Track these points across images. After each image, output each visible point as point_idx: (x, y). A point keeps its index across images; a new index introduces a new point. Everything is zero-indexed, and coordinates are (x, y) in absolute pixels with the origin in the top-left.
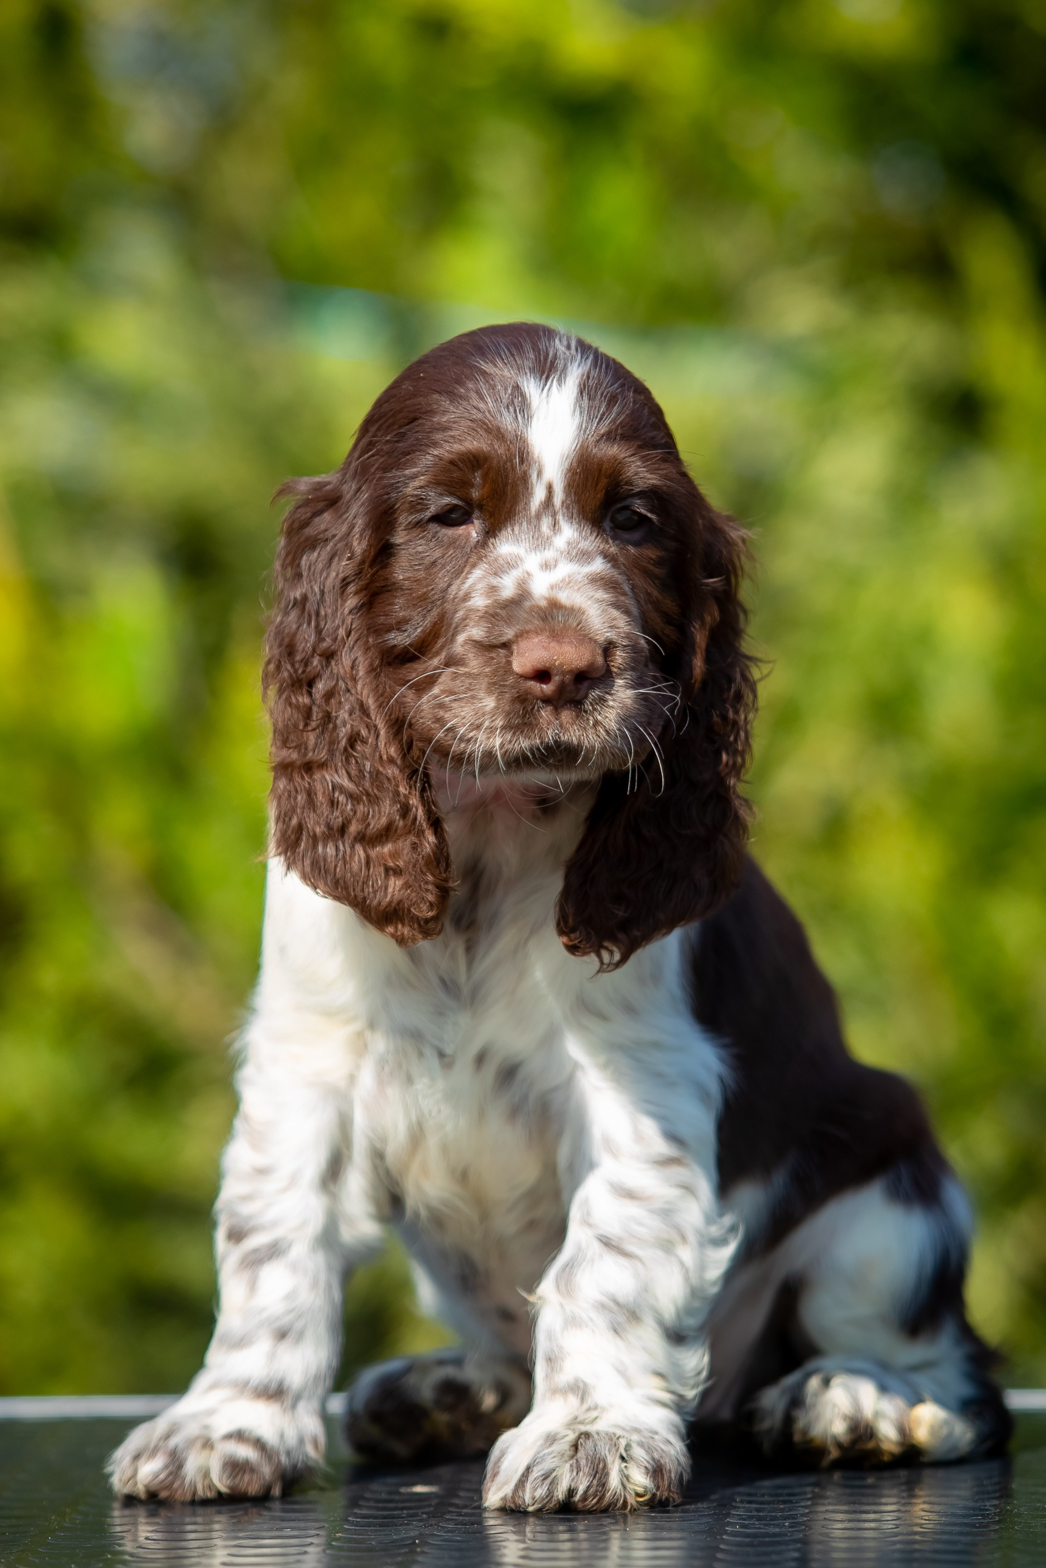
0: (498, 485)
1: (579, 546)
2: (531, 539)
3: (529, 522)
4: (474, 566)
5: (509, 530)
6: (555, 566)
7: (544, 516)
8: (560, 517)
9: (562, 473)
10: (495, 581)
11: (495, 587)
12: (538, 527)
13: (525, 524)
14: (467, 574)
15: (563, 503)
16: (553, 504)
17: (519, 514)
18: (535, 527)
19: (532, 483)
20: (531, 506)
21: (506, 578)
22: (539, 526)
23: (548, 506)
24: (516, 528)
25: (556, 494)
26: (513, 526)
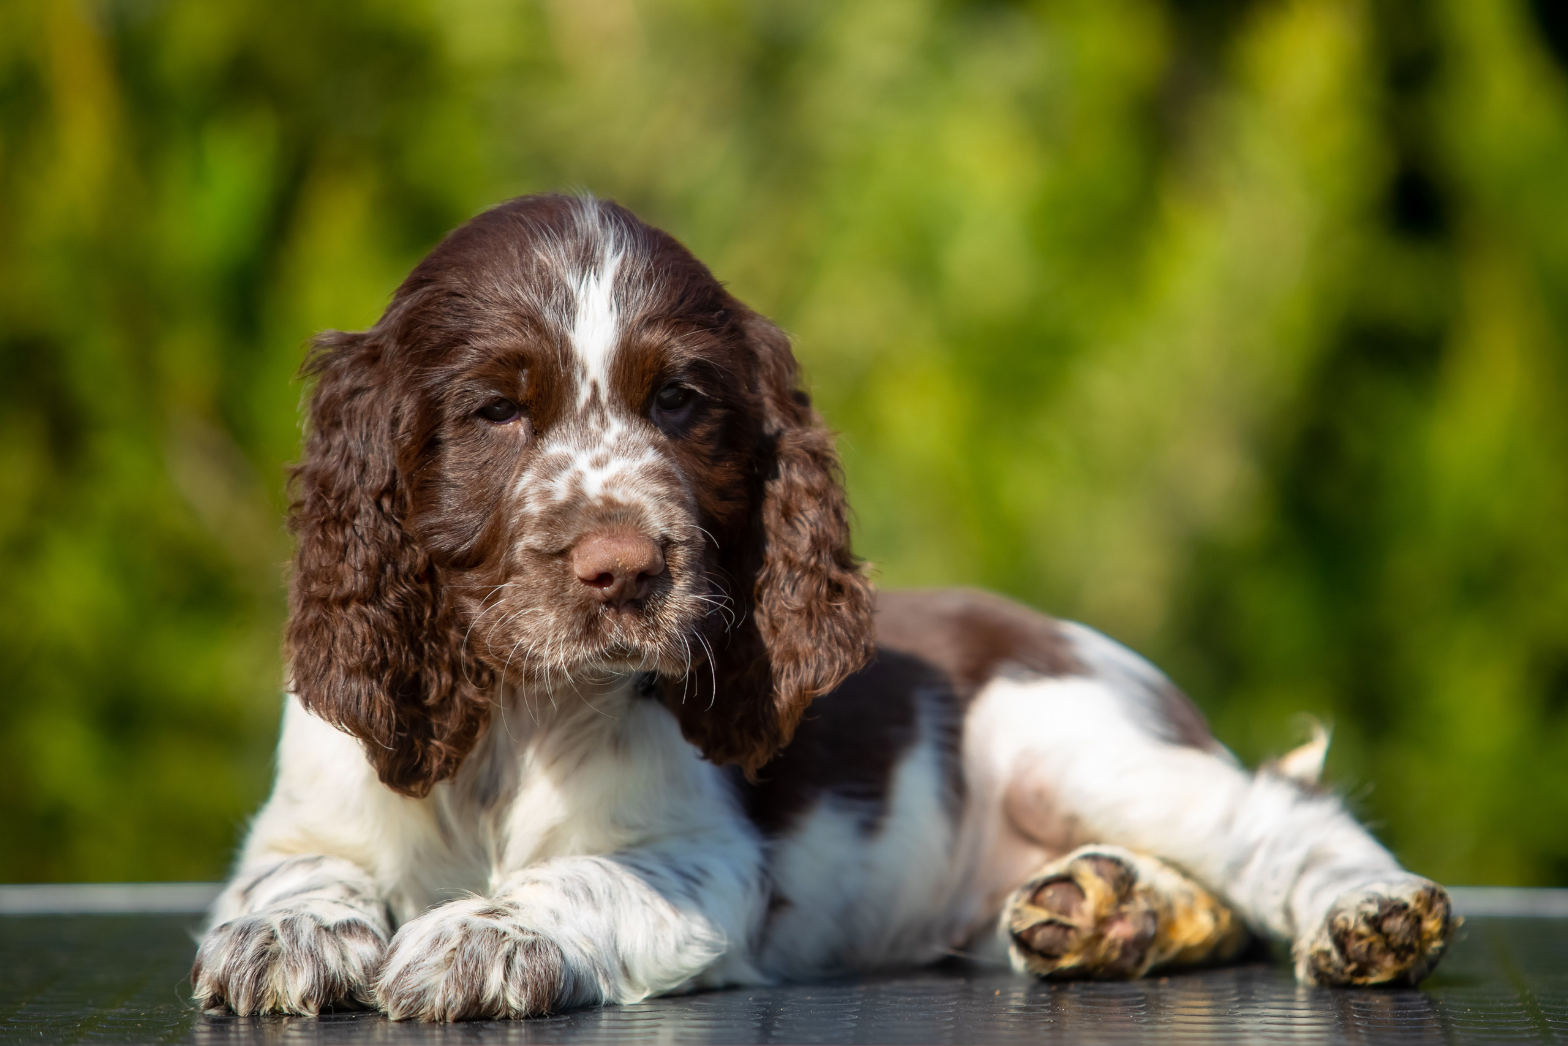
0: (543, 389)
1: (629, 439)
2: (580, 437)
3: (576, 421)
4: (524, 468)
5: (557, 429)
6: (607, 463)
7: (591, 413)
8: (608, 413)
9: (606, 371)
10: (547, 485)
11: (549, 492)
12: (585, 425)
13: (571, 424)
14: (517, 477)
15: (609, 399)
16: (599, 401)
17: (565, 414)
18: (583, 425)
19: (576, 383)
20: (577, 405)
21: (557, 481)
22: (586, 423)
23: (594, 403)
24: (564, 427)
25: (602, 391)
26: (559, 425)
